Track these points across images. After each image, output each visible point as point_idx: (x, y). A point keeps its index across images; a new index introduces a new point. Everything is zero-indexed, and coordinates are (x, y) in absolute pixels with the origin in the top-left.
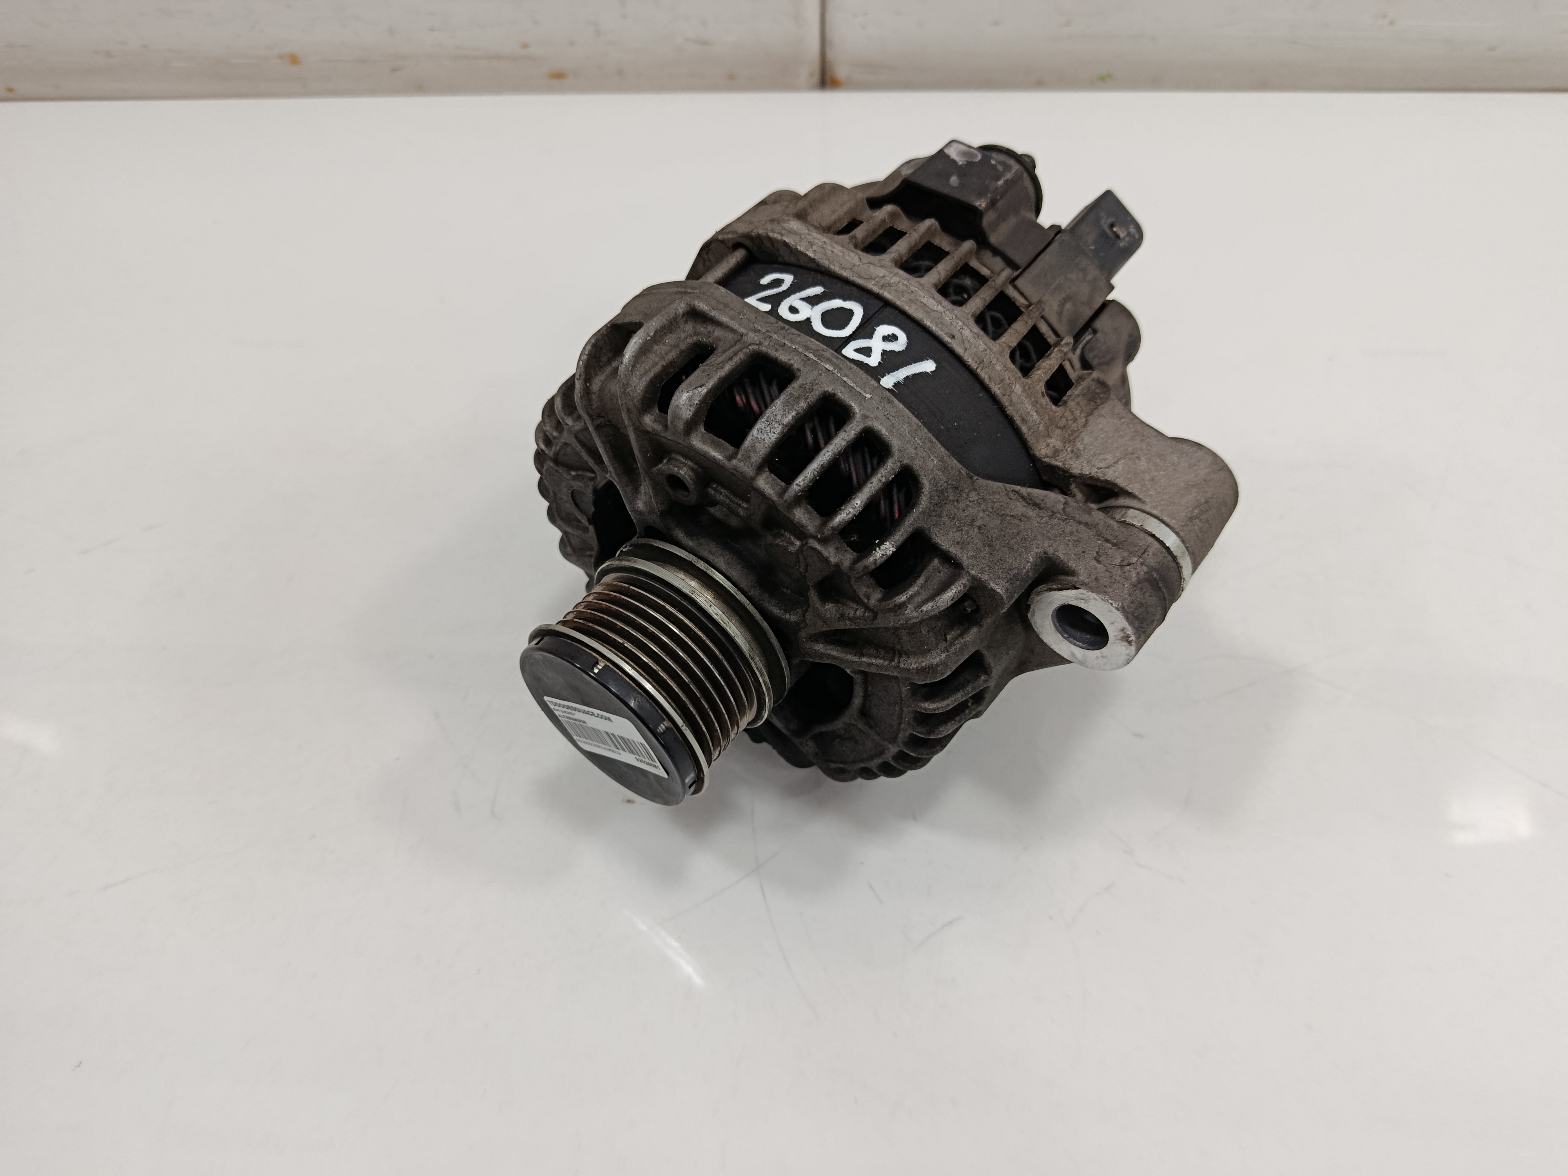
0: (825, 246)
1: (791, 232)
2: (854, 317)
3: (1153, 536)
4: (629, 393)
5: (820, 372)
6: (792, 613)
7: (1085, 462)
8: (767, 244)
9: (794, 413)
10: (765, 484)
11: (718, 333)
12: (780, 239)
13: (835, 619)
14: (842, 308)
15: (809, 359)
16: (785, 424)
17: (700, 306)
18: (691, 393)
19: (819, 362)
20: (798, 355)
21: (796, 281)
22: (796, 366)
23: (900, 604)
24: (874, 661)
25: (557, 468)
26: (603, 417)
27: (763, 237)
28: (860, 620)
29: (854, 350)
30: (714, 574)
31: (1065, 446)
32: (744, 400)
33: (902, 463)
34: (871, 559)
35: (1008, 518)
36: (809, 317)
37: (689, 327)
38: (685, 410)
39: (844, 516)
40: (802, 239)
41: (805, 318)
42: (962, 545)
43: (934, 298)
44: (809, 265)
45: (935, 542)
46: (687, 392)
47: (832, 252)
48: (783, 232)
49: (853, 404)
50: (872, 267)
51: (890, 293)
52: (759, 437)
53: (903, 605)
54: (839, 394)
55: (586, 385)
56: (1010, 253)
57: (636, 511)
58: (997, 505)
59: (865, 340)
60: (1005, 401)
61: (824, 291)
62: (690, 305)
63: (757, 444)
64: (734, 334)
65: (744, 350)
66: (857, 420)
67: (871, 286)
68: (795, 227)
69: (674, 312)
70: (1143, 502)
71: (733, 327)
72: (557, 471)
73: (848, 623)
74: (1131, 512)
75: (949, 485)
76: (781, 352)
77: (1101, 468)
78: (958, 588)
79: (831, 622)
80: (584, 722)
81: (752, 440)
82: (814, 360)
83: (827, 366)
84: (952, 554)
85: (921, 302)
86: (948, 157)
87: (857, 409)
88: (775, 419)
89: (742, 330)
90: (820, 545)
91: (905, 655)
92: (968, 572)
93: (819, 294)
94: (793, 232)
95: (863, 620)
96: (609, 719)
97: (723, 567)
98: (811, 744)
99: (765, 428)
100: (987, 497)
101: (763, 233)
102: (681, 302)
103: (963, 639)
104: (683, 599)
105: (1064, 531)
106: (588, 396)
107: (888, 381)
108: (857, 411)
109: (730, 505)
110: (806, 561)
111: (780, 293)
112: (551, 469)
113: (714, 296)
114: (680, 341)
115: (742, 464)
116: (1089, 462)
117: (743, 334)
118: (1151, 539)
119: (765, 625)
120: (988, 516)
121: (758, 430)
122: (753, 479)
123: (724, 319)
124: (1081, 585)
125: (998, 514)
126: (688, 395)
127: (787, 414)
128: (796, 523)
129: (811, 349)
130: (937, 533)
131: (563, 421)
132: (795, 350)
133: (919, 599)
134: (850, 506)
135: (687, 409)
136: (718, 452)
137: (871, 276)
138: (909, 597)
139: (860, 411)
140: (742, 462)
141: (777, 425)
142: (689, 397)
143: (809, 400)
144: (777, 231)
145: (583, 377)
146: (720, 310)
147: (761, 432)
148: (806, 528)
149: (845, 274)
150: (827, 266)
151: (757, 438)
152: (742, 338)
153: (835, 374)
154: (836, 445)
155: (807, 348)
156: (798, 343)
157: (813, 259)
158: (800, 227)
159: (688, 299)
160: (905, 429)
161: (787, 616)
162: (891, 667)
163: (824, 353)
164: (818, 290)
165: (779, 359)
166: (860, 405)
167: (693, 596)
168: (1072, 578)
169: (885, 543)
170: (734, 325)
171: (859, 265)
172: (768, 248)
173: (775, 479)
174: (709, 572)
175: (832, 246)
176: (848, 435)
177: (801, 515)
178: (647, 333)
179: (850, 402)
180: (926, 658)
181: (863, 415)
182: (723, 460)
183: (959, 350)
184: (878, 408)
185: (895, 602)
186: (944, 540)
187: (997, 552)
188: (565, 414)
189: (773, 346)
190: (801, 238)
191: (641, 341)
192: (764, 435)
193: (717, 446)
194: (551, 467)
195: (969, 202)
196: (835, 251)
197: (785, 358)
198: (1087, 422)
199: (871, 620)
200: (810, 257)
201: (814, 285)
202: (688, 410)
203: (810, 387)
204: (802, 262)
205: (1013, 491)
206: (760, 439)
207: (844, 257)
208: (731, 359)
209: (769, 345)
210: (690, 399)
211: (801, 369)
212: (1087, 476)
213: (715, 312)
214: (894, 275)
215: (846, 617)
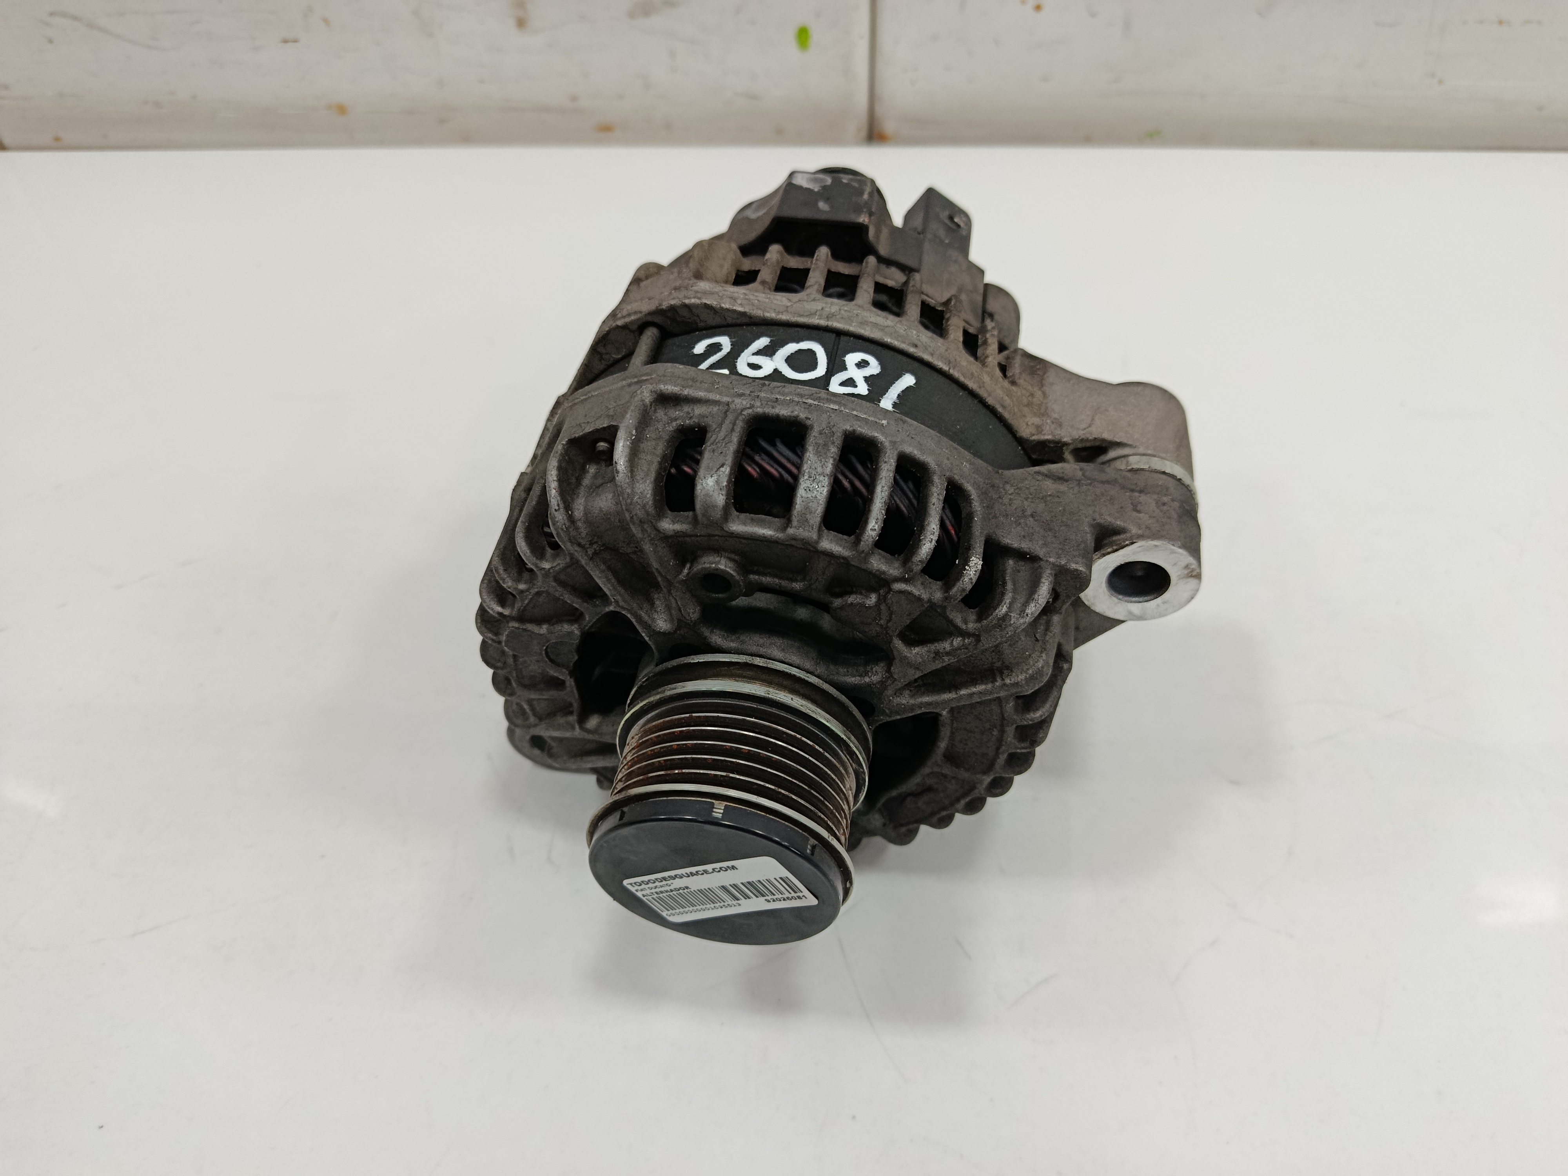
0: (747, 297)
1: (705, 293)
2: (817, 355)
3: (1164, 473)
4: (637, 502)
5: (828, 414)
6: (870, 674)
7: (1069, 428)
8: (685, 313)
9: (831, 460)
10: (829, 543)
11: (698, 410)
12: (699, 303)
13: (929, 661)
14: (800, 350)
15: (810, 405)
16: (829, 473)
17: (667, 389)
18: (715, 477)
19: (822, 404)
20: (797, 405)
21: (734, 340)
22: (802, 416)
23: (1003, 616)
24: (975, 689)
25: (524, 627)
26: (596, 542)
27: (678, 307)
28: (961, 650)
29: (839, 385)
30: (777, 666)
31: (1043, 420)
32: (758, 470)
33: (946, 477)
34: (966, 579)
35: (1048, 499)
36: (775, 368)
37: (661, 414)
38: (717, 496)
39: (927, 547)
40: (722, 297)
41: (772, 371)
42: (1029, 536)
43: (879, 316)
44: (739, 322)
45: (1005, 544)
46: (712, 476)
47: (758, 300)
48: (699, 295)
49: (876, 435)
50: (805, 304)
51: (838, 322)
52: (809, 496)
53: (1006, 617)
54: (859, 429)
55: (569, 513)
56: (903, 260)
57: (654, 634)
58: (1032, 490)
59: (842, 373)
60: (983, 393)
61: (771, 340)
62: (655, 392)
63: (810, 504)
64: (719, 406)
65: (740, 418)
66: (889, 448)
67: (815, 321)
68: (707, 287)
69: (642, 404)
70: (1135, 447)
71: (714, 398)
72: (525, 630)
73: (946, 659)
74: (1131, 459)
75: (987, 484)
76: (779, 407)
77: (1085, 429)
78: (1048, 580)
79: (925, 665)
80: (687, 888)
81: (802, 501)
82: (815, 404)
83: (832, 406)
84: (1025, 550)
85: (871, 322)
86: (800, 188)
87: (882, 438)
88: (817, 472)
89: (725, 399)
90: (908, 586)
91: (1007, 669)
92: (1047, 561)
93: (768, 344)
94: (708, 292)
95: (964, 649)
96: (733, 868)
97: (779, 654)
98: (877, 816)
99: (811, 485)
100: (1020, 485)
101: (677, 302)
102: (643, 392)
103: (1051, 632)
104: (758, 704)
105: (1096, 495)
106: (574, 525)
107: (887, 402)
108: (884, 440)
109: (780, 583)
110: (889, 610)
111: (726, 356)
112: (517, 631)
113: (675, 374)
114: (660, 432)
115: (801, 530)
116: (1072, 427)
117: (728, 402)
118: (1164, 477)
119: (843, 698)
120: (1032, 502)
121: (806, 490)
122: (817, 542)
123: (701, 394)
124: (1138, 538)
125: (1039, 498)
126: (714, 479)
127: (825, 463)
128: (876, 571)
129: (805, 395)
130: (1002, 534)
131: (537, 567)
132: (792, 401)
133: (1018, 605)
134: (929, 533)
135: (719, 495)
136: (766, 528)
137: (810, 312)
138: (1008, 606)
139: (886, 438)
140: (800, 528)
141: (822, 478)
142: (716, 481)
143: (836, 444)
144: (692, 296)
145: (562, 506)
146: (692, 386)
147: (810, 490)
148: (887, 573)
149: (784, 317)
150: (762, 315)
151: (808, 498)
152: (729, 407)
153: (843, 411)
154: (887, 478)
155: (802, 396)
156: (790, 393)
157: (743, 312)
158: (711, 286)
159: (650, 387)
160: (931, 444)
161: (867, 679)
162: (996, 688)
163: (819, 395)
164: (763, 342)
165: (781, 415)
166: (883, 434)
167: (770, 696)
168: (1125, 535)
169: (971, 559)
170: (712, 396)
171: (792, 305)
172: (684, 317)
173: (836, 535)
174: (769, 666)
175: (753, 295)
176: (890, 465)
177: (878, 563)
178: (630, 432)
179: (873, 434)
180: (1029, 664)
181: (891, 442)
182: (775, 535)
183: (927, 357)
184: (898, 431)
185: (997, 616)
186: (1011, 539)
187: (1059, 533)
188: (537, 558)
189: (767, 404)
190: (719, 296)
191: (628, 443)
192: (813, 493)
193: (761, 523)
194: (516, 628)
195: (852, 221)
196: (760, 299)
197: (787, 411)
198: (1044, 394)
199: (974, 645)
200: (740, 311)
201: (758, 337)
202: (721, 495)
203: (829, 431)
204: (730, 320)
205: (1035, 472)
206: (811, 498)
207: (772, 302)
208: (733, 430)
209: (762, 405)
210: (717, 482)
211: (810, 417)
212: (1078, 440)
213: (687, 390)
214: (831, 305)
215: (942, 653)
